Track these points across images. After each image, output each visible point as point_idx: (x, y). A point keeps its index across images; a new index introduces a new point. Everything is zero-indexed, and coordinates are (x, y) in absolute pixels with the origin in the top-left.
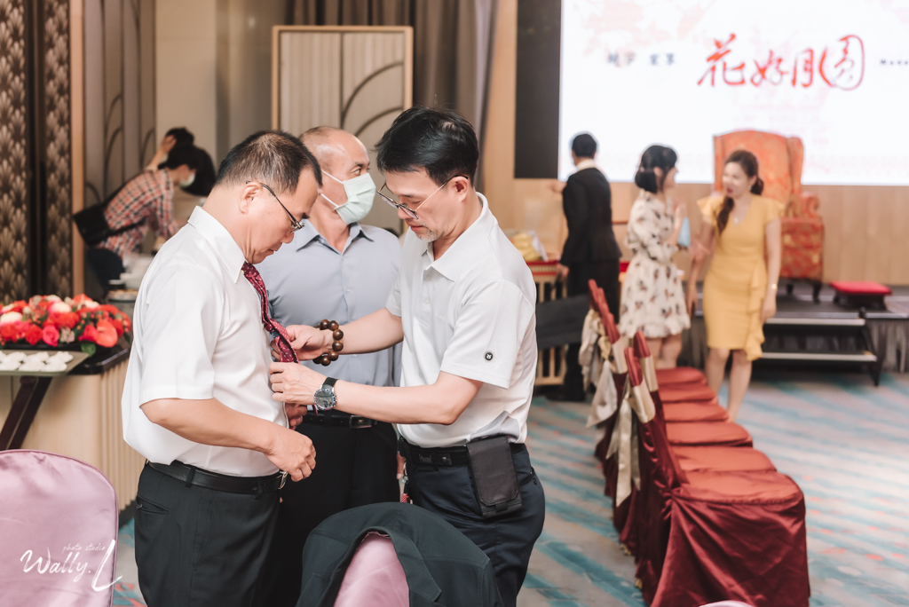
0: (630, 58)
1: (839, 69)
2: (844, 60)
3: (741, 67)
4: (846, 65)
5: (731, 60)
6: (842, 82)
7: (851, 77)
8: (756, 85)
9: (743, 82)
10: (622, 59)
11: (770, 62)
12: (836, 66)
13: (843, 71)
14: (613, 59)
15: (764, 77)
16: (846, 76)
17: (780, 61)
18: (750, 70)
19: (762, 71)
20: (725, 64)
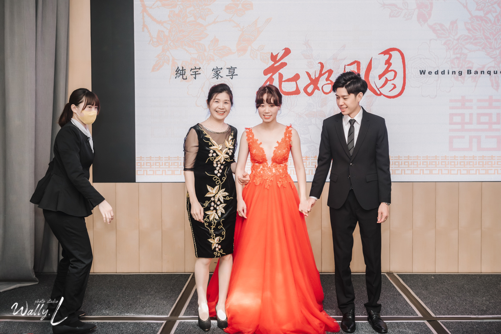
0: (196, 72)
1: (383, 79)
2: (386, 71)
3: (296, 78)
4: (390, 75)
5: (287, 73)
6: (385, 91)
7: (395, 87)
8: (310, 94)
9: (297, 92)
10: (188, 73)
11: (321, 75)
12: (380, 77)
13: (387, 81)
14: (180, 72)
15: (316, 88)
16: (389, 85)
17: (330, 72)
18: (304, 81)
19: (314, 82)
20: (281, 76)
